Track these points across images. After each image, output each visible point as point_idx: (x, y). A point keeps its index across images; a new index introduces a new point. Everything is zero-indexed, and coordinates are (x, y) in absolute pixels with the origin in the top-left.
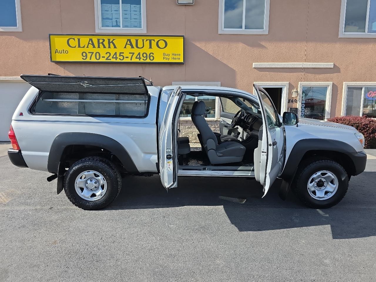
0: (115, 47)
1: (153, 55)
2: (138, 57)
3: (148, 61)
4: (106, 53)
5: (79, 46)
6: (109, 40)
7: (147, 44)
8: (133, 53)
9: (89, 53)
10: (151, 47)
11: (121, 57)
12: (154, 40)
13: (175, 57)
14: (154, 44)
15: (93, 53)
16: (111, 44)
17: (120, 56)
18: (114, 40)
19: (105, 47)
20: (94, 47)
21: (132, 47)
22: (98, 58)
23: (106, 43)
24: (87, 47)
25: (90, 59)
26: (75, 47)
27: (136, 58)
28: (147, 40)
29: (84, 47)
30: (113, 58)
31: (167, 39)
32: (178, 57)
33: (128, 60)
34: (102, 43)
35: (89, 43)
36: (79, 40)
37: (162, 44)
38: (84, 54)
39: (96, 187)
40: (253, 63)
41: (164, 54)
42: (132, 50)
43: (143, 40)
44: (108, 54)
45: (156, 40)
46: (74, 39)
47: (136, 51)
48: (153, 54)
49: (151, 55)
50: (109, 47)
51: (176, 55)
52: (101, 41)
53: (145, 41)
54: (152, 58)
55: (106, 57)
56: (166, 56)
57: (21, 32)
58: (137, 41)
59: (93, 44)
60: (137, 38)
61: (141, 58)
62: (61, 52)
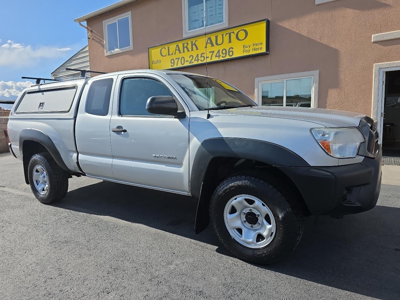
0: (197, 49)
1: (233, 50)
2: (218, 55)
3: (228, 57)
4: (190, 57)
5: (169, 55)
6: (192, 42)
7: (226, 38)
8: (213, 52)
9: (176, 59)
10: (230, 42)
11: (202, 59)
12: (233, 33)
13: (256, 47)
14: (233, 36)
15: (179, 58)
16: (194, 46)
17: (201, 57)
18: (196, 41)
19: (188, 51)
20: (180, 52)
21: (213, 45)
22: (183, 63)
23: (189, 47)
24: (175, 54)
25: (177, 65)
26: (166, 56)
27: (216, 56)
28: (226, 34)
29: (172, 54)
30: (195, 60)
31: (247, 28)
32: (260, 46)
33: (209, 60)
34: (186, 47)
35: (176, 50)
36: (168, 47)
37: (242, 35)
38: (173, 61)
40: (373, 35)
41: (244, 47)
42: (212, 49)
43: (223, 35)
44: (191, 57)
45: (236, 32)
46: (165, 48)
47: (216, 48)
48: (232, 48)
49: (231, 50)
50: (192, 50)
51: (257, 45)
52: (185, 45)
53: (224, 36)
54: (231, 54)
55: (189, 61)
56: (246, 49)
57: (132, 50)
58: (217, 37)
59: (179, 50)
60: (216, 34)
61: (220, 56)
62: (156, 63)
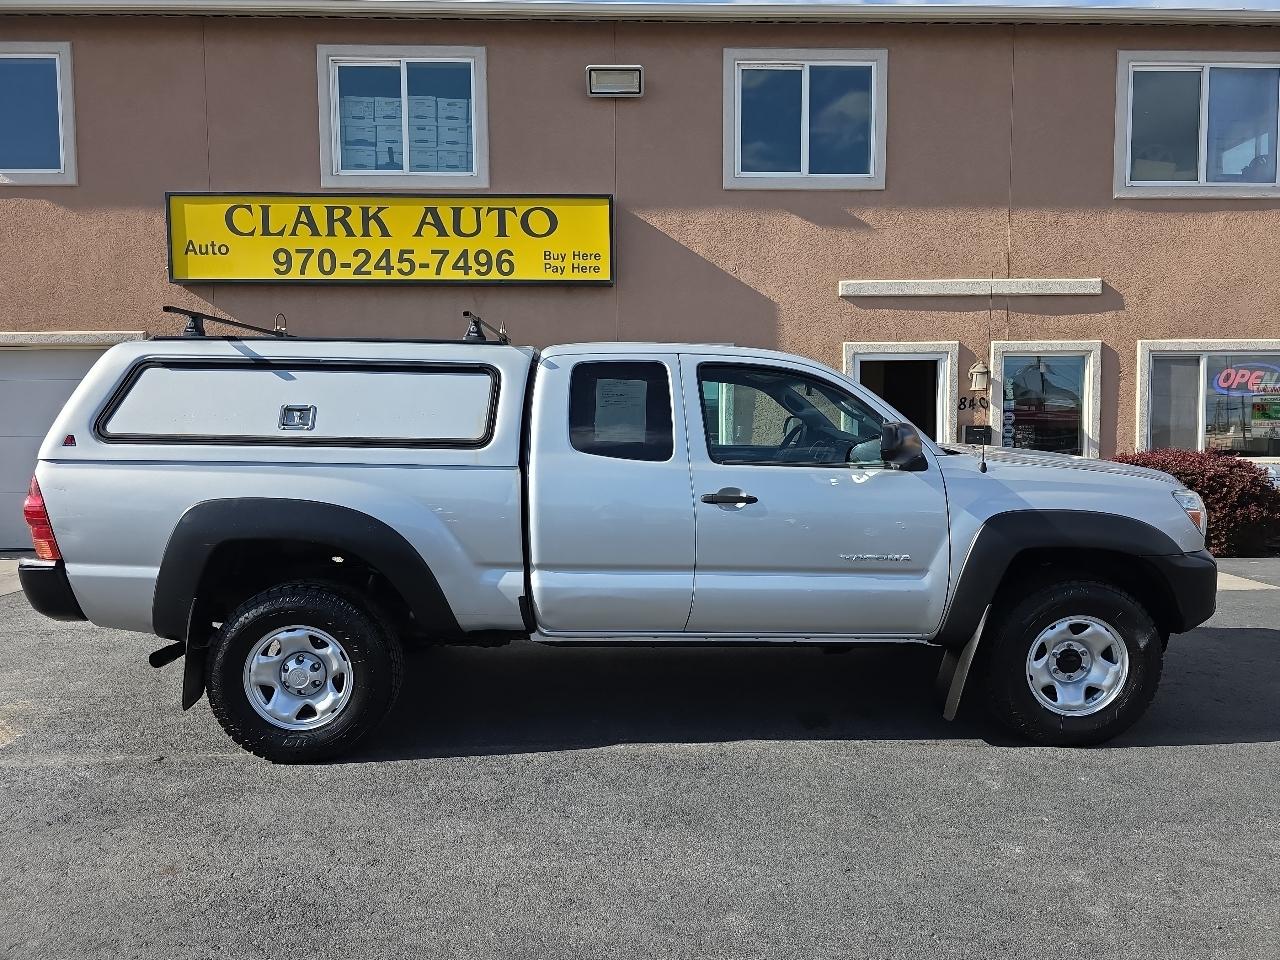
0: (385, 233)
1: (510, 258)
2: (461, 264)
3: (494, 275)
4: (356, 254)
5: (266, 232)
6: (365, 211)
7: (490, 222)
8: (445, 253)
9: (298, 251)
10: (502, 232)
11: (406, 267)
12: (513, 210)
13: (583, 263)
14: (513, 222)
15: (310, 252)
16: (372, 224)
17: (401, 260)
18: (380, 209)
19: (350, 233)
20: (315, 232)
21: (442, 233)
22: (327, 268)
23: (355, 221)
24: (294, 233)
25: (302, 272)
26: (252, 234)
27: (455, 267)
28: (490, 210)
29: (281, 233)
30: (377, 267)
31: (556, 208)
32: (592, 262)
33: (428, 274)
34: (343, 221)
35: (298, 222)
36: (265, 210)
37: (539, 222)
38: (282, 257)
39: (317, 683)
40: (840, 282)
41: (547, 255)
42: (442, 243)
43: (478, 211)
44: (362, 257)
45: (521, 210)
46: (249, 208)
47: (454, 245)
48: (511, 254)
49: (505, 256)
50: (366, 233)
51: (585, 256)
52: (338, 214)
53: (483, 213)
54: (506, 267)
55: (353, 267)
56: (552, 262)
57: (72, 187)
58: (457, 212)
59: (311, 224)
60: (457, 203)
61: (471, 268)
62: (204, 251)
